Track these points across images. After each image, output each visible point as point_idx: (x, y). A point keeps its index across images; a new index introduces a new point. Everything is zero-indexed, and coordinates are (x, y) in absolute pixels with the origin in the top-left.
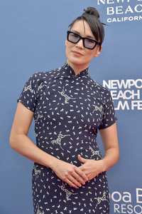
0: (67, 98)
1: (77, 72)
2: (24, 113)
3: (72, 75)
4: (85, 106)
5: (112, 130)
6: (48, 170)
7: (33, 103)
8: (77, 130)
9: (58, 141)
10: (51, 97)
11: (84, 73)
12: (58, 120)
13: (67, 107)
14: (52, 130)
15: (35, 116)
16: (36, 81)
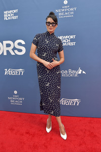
0: (47, 42)
1: (51, 34)
2: (34, 46)
3: (49, 35)
4: (53, 44)
5: (62, 52)
6: (41, 64)
7: (36, 43)
8: (50, 52)
9: (44, 55)
10: (42, 41)
11: (53, 34)
12: (45, 49)
13: (47, 45)
14: (42, 52)
15: (37, 48)
16: (38, 36)
